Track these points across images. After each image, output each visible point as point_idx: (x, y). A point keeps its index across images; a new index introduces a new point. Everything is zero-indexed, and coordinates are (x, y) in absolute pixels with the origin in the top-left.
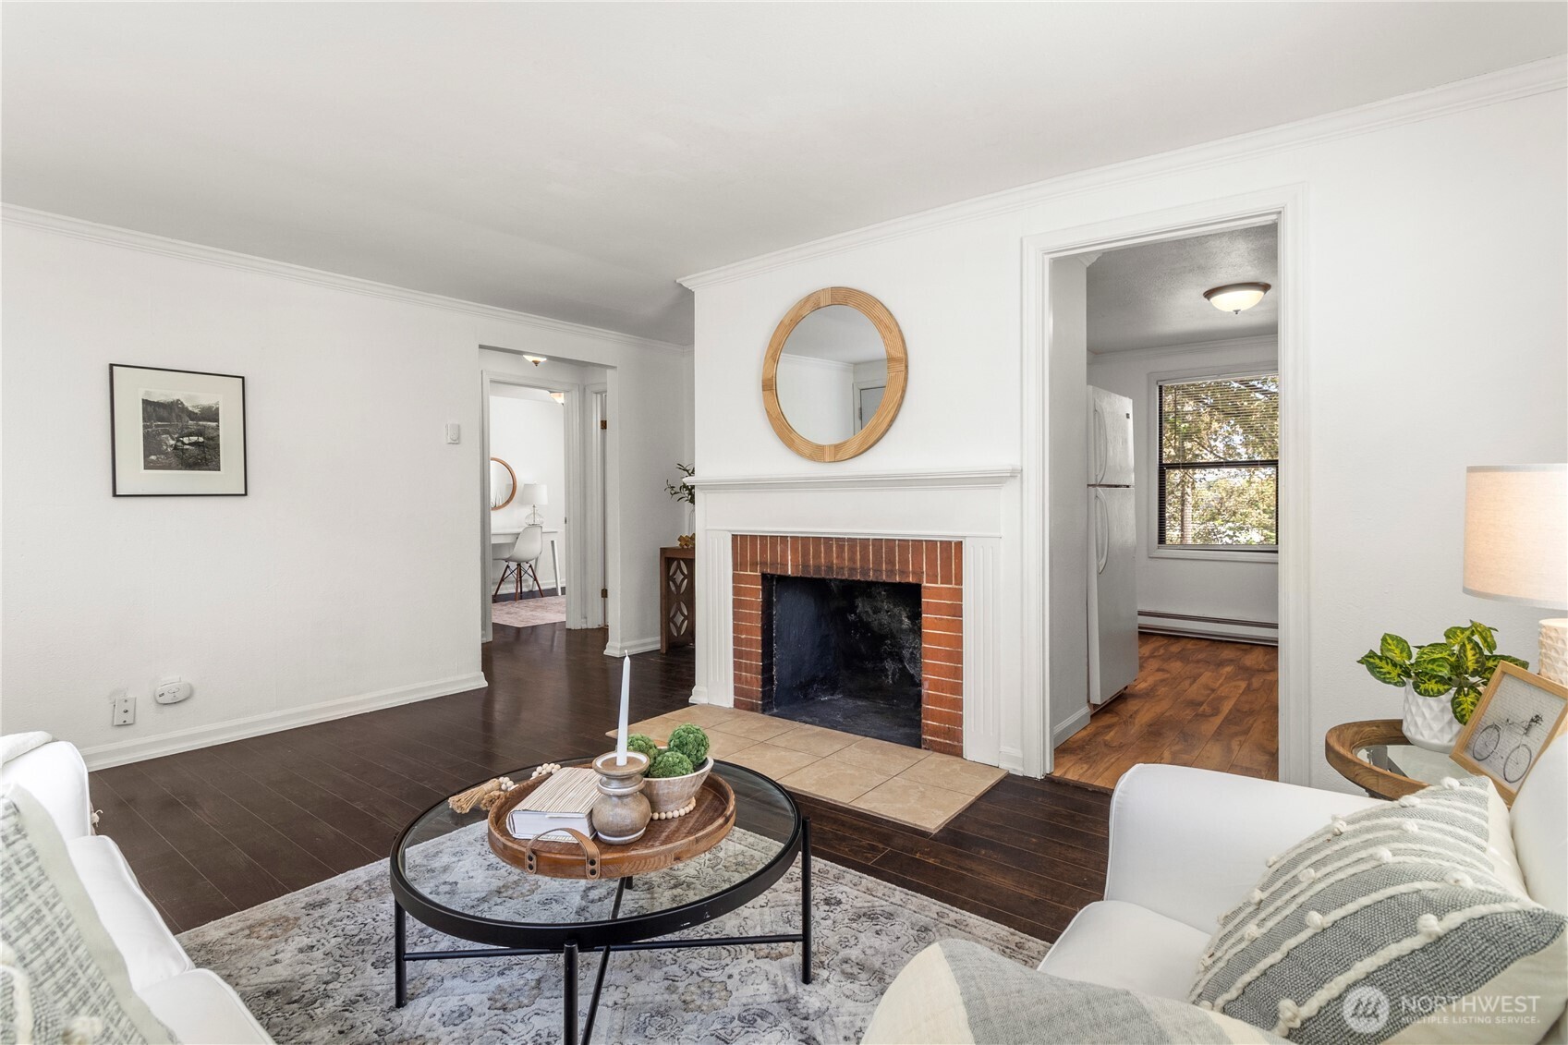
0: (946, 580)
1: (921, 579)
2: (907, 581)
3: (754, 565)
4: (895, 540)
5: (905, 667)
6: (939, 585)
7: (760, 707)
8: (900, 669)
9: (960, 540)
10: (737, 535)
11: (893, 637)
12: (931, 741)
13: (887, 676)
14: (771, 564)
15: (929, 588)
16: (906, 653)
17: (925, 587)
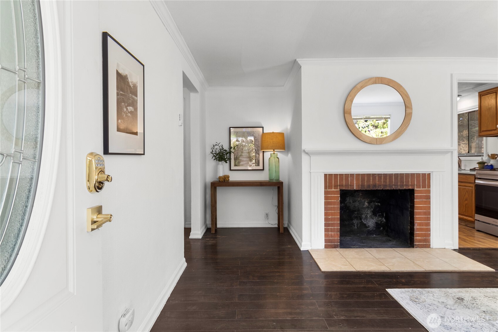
0: (424, 187)
1: (414, 188)
2: (409, 188)
3: (336, 187)
4: (404, 174)
5: (362, 221)
6: (421, 189)
7: (339, 246)
8: (360, 222)
9: (430, 173)
10: (327, 174)
11: (359, 210)
12: (418, 244)
13: (354, 226)
14: (345, 185)
15: (417, 190)
16: (363, 216)
17: (416, 190)
